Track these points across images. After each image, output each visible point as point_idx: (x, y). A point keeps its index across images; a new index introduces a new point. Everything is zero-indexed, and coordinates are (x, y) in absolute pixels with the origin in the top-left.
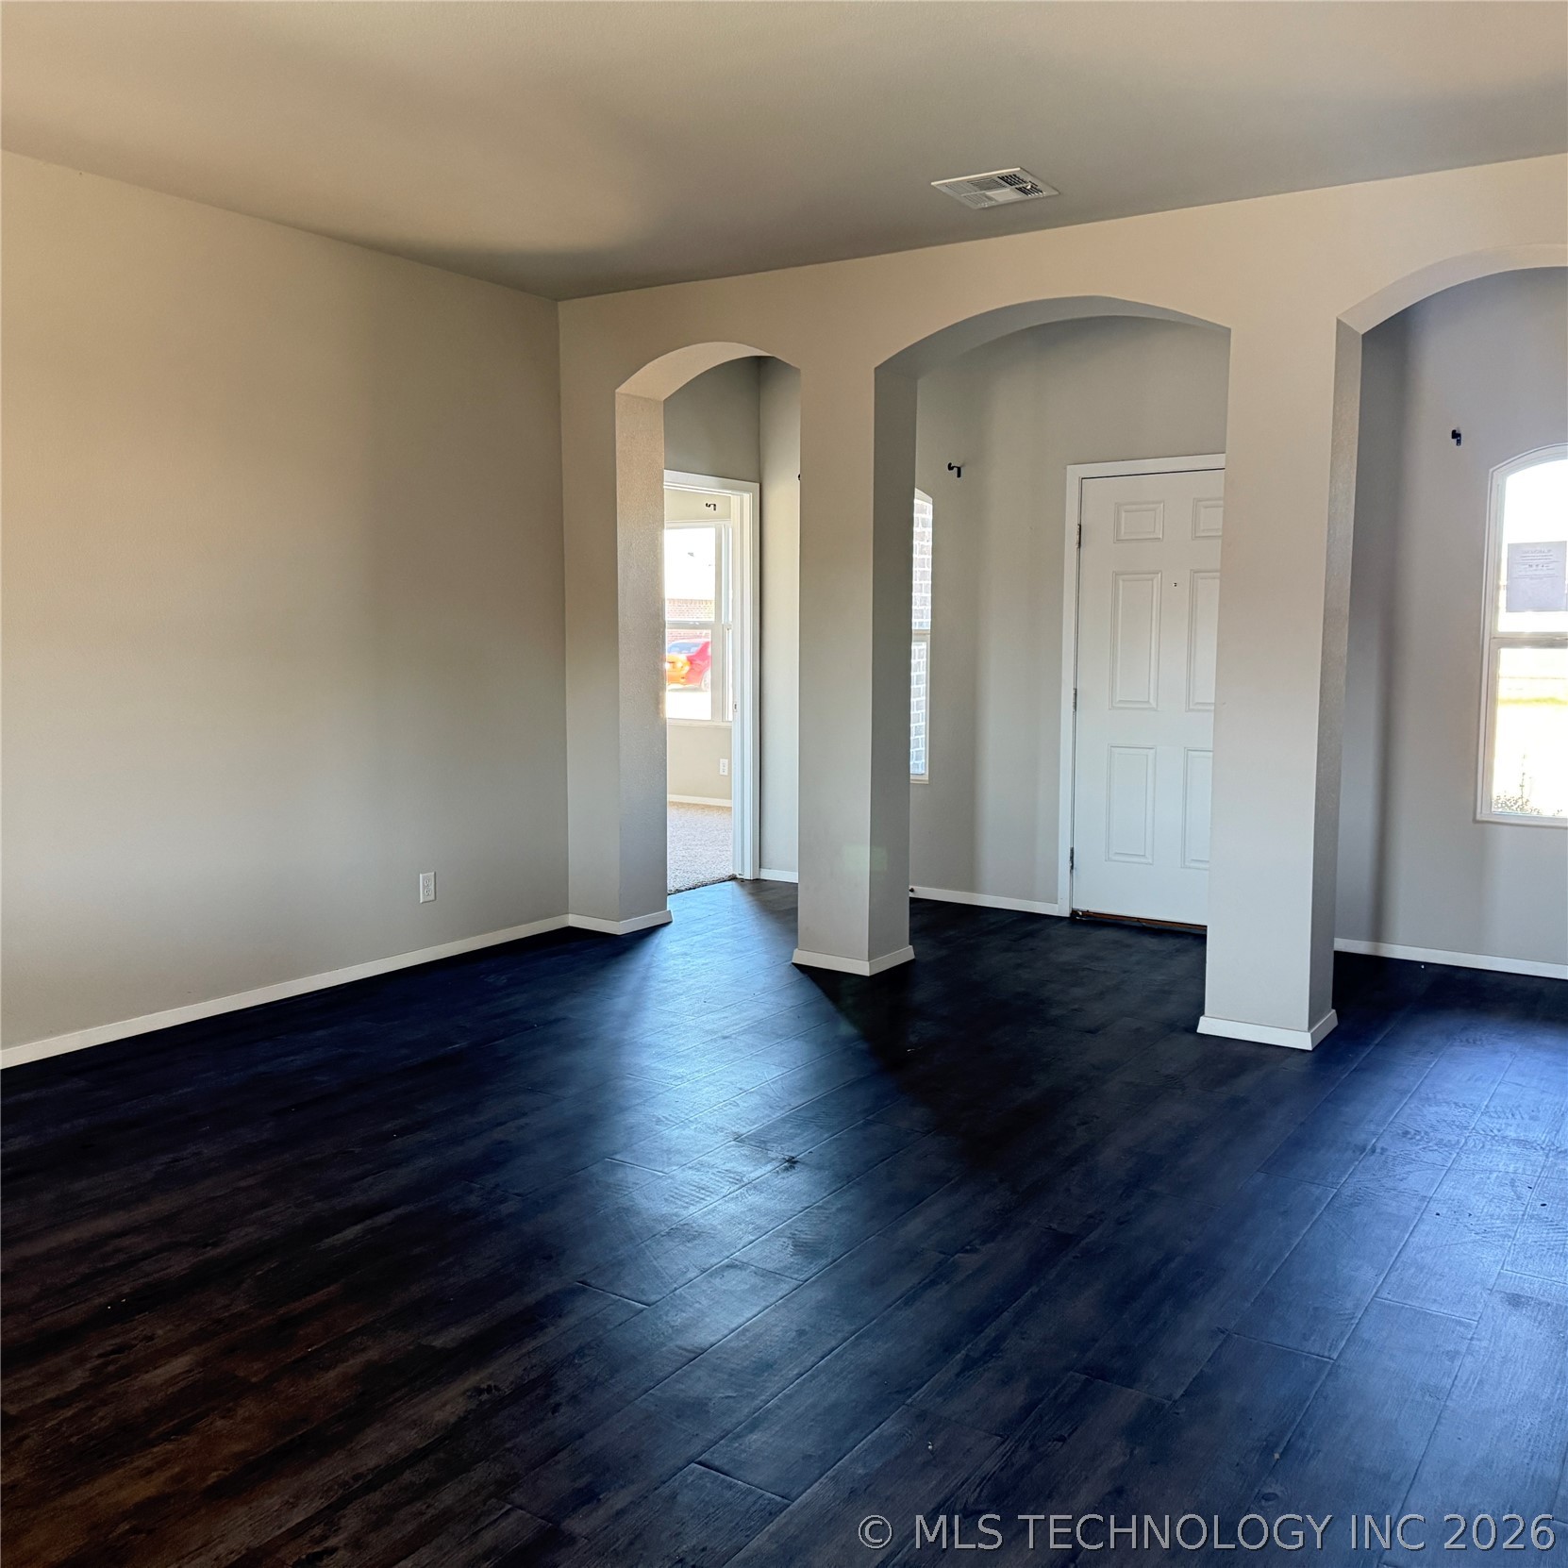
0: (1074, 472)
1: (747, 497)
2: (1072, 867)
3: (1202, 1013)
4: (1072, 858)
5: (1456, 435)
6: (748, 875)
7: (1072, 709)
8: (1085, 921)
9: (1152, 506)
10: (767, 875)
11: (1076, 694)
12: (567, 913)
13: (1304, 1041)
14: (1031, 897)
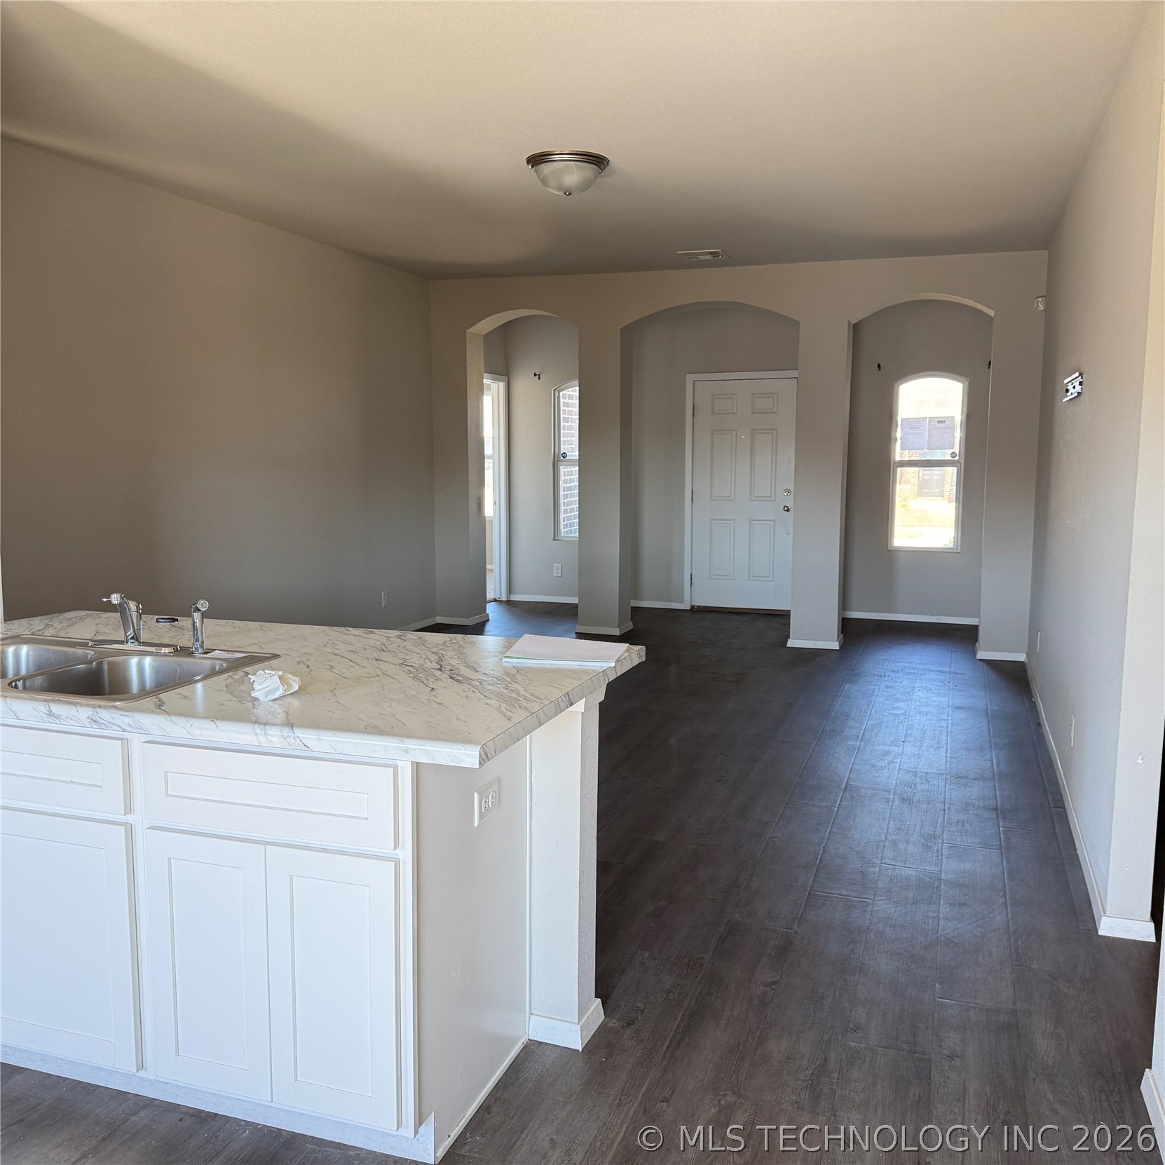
0: (690, 378)
1: (502, 385)
2: (691, 584)
3: (789, 638)
4: (691, 579)
5: (879, 366)
6: (504, 598)
7: (691, 501)
8: (699, 611)
9: (731, 396)
10: (514, 598)
11: (692, 493)
12: (435, 616)
13: (835, 646)
14: (670, 601)
